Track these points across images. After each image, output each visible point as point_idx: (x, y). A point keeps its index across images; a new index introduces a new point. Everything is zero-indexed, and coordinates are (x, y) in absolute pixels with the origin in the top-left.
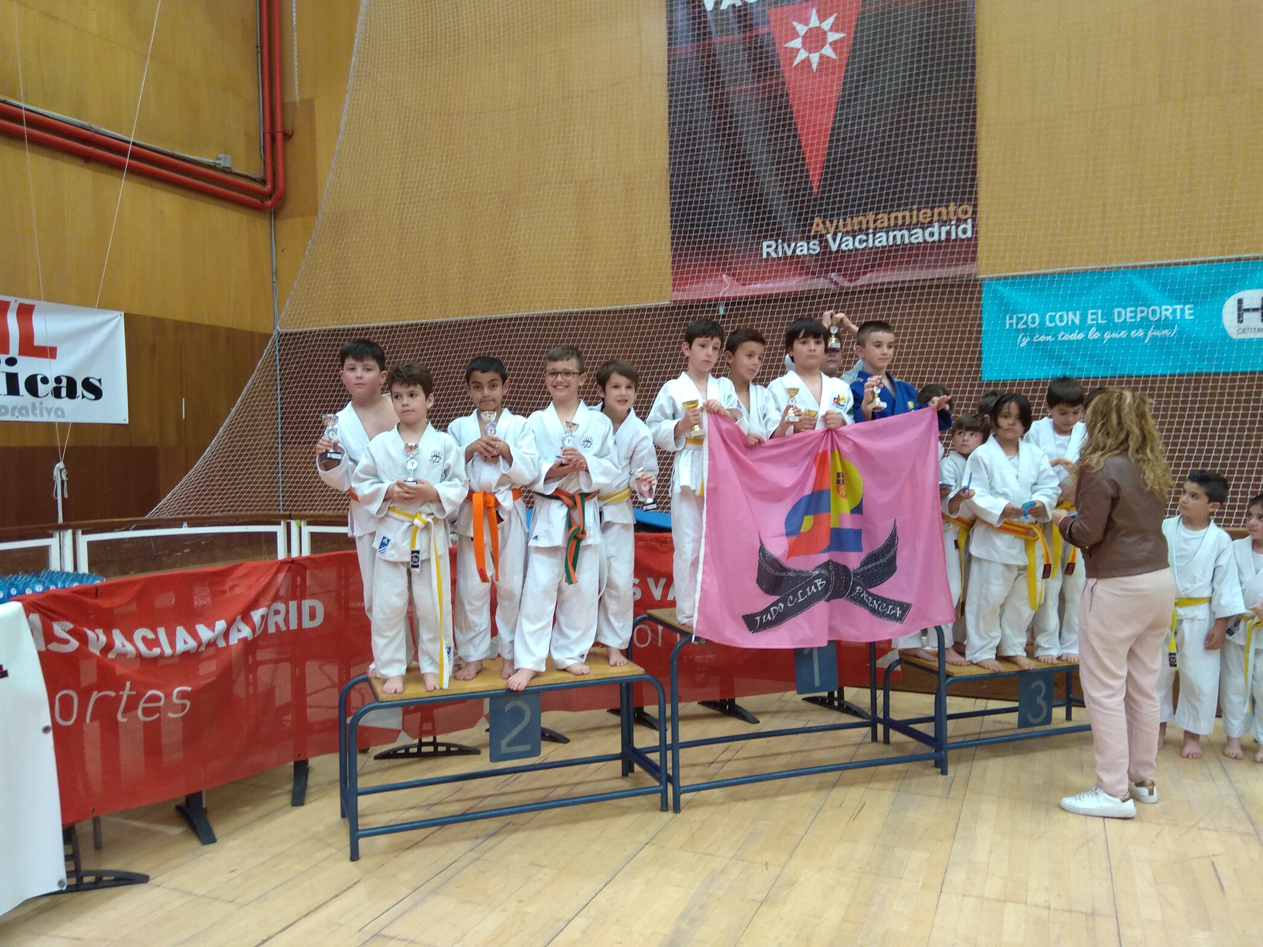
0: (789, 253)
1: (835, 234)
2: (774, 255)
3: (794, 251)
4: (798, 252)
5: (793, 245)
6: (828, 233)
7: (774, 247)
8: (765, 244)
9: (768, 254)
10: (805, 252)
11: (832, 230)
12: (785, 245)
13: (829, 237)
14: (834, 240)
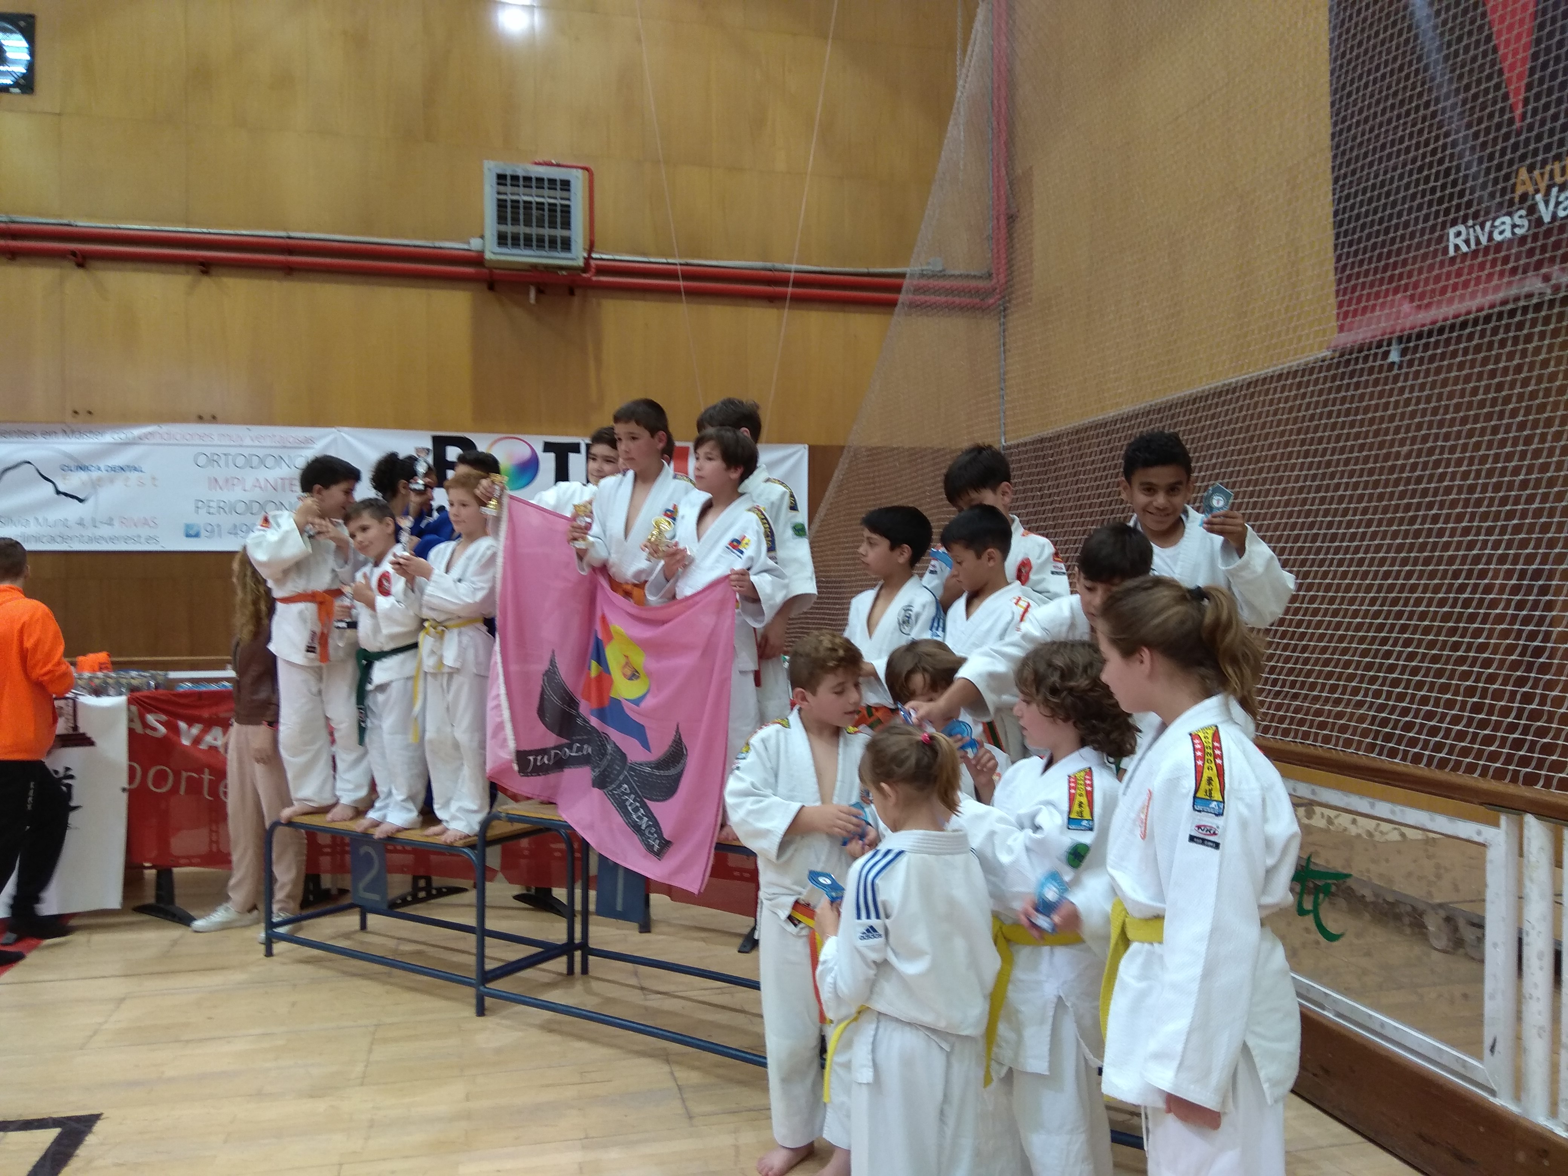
0: (1484, 240)
1: (1547, 194)
2: (1464, 248)
3: (1490, 238)
4: (1497, 237)
5: (1488, 225)
6: (1537, 191)
7: (1463, 236)
8: (1452, 232)
9: (1457, 247)
10: (1508, 234)
11: (1543, 186)
12: (1478, 228)
13: (1539, 197)
14: (1547, 203)
